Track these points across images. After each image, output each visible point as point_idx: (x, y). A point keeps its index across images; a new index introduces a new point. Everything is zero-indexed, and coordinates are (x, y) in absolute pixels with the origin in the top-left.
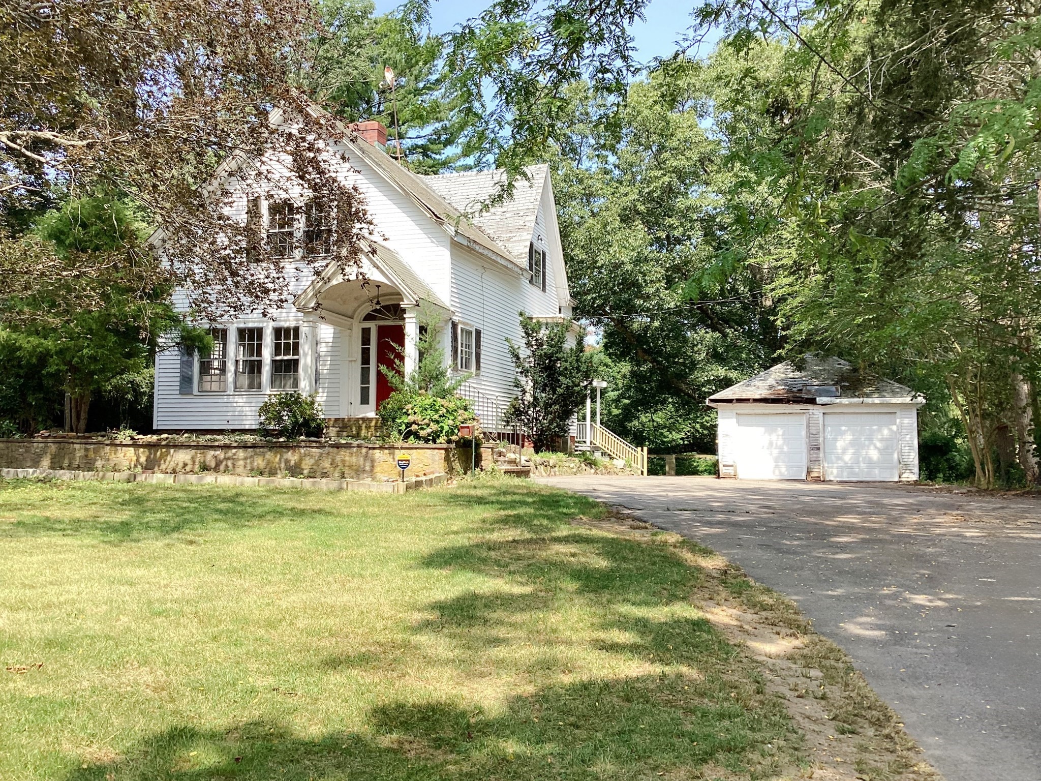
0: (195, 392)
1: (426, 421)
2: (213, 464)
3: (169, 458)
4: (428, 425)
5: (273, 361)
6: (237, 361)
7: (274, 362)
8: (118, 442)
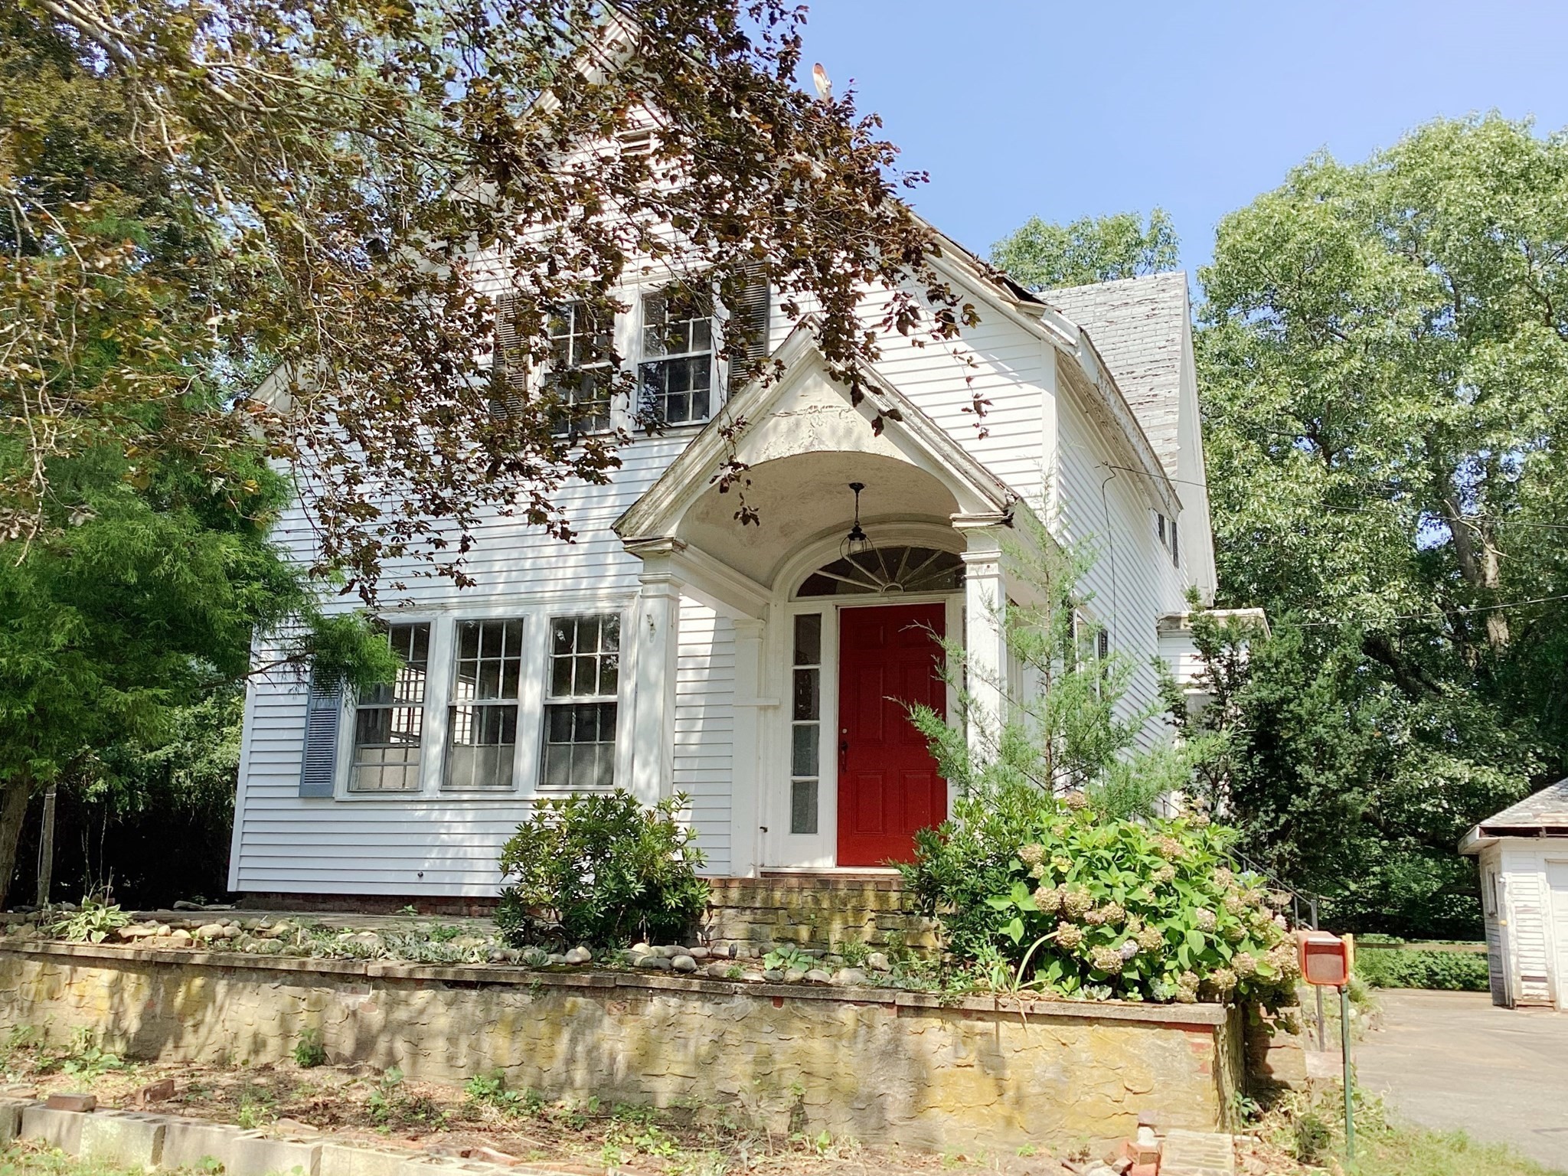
0: (340, 792)
1: (1113, 910)
2: (347, 1047)
3: (209, 1016)
4: (1120, 928)
5: (546, 706)
6: (452, 710)
7: (552, 712)
8: (60, 948)
